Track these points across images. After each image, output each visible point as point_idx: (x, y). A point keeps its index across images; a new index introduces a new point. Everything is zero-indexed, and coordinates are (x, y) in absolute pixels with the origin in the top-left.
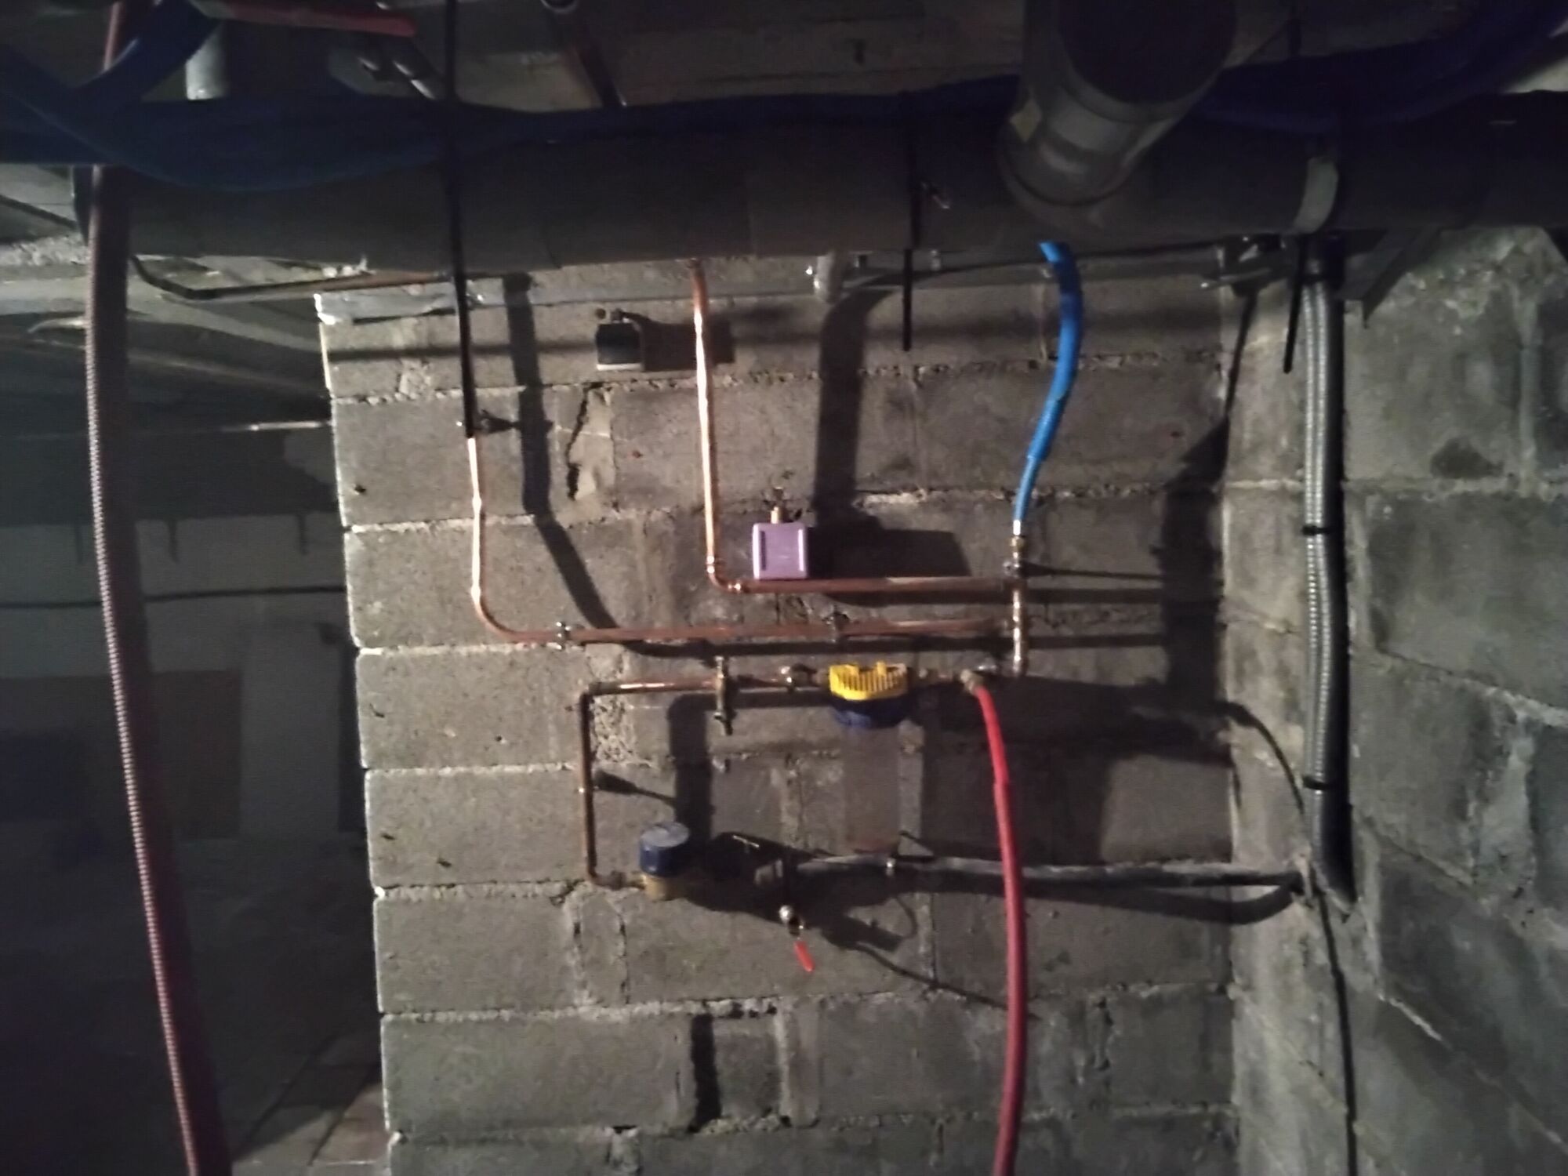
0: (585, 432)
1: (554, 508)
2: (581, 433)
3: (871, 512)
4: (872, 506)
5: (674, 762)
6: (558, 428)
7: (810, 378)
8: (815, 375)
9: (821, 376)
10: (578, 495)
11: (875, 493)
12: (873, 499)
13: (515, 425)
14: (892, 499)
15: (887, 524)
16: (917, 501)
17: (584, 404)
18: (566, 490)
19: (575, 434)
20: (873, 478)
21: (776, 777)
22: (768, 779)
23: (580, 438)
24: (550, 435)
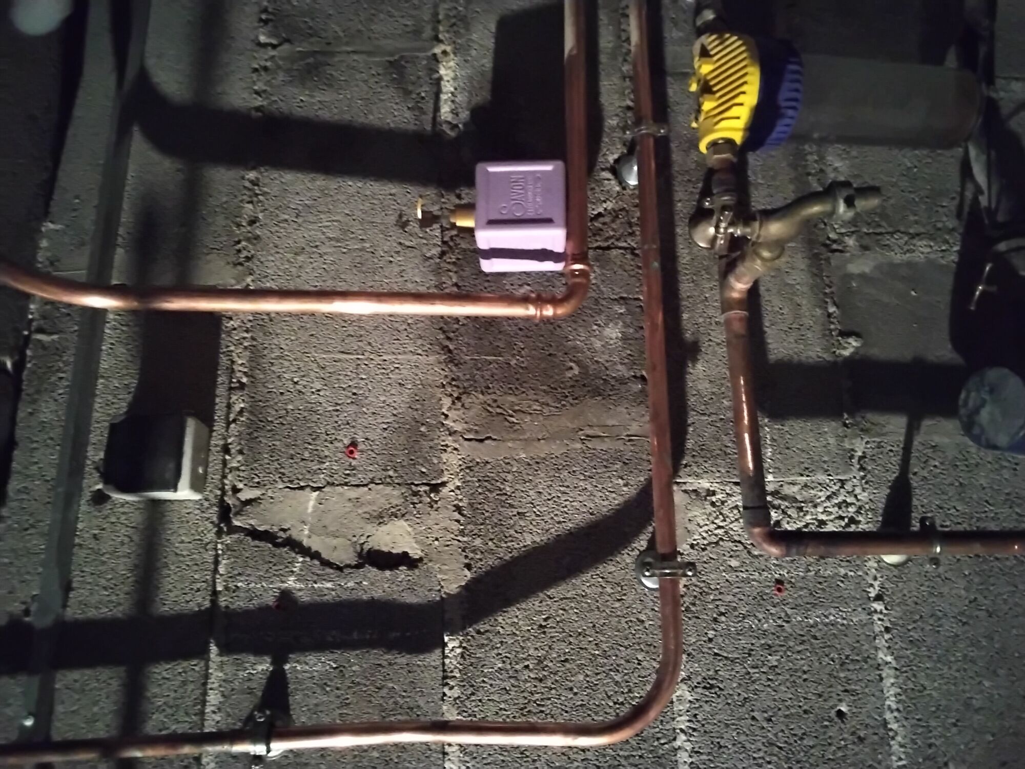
0: (304, 535)
1: (435, 596)
2: (306, 542)
3: (465, 115)
4: (454, 112)
5: (852, 415)
6: (291, 583)
7: (255, 183)
8: (252, 175)
9: (253, 168)
10: (415, 552)
11: (437, 109)
12: (445, 110)
13: (279, 661)
14: (448, 87)
15: (483, 96)
16: (452, 56)
17: (254, 534)
18: (402, 573)
19: (305, 551)
20: (417, 109)
21: (861, 266)
22: (862, 276)
23: (314, 544)
24: (304, 597)
